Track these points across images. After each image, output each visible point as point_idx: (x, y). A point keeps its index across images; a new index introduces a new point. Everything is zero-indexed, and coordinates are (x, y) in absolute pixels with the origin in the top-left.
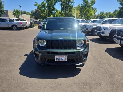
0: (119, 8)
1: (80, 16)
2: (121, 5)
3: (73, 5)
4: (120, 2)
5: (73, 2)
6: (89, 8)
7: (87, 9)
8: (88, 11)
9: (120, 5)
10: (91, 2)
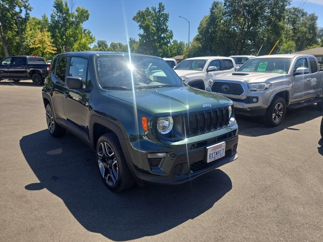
0: (140, 35)
1: (55, 49)
2: (142, 30)
3: (27, 14)
4: (140, 23)
5: (25, 7)
6: (76, 29)
7: (70, 32)
8: (75, 37)
9: (140, 29)
10: (76, 14)
